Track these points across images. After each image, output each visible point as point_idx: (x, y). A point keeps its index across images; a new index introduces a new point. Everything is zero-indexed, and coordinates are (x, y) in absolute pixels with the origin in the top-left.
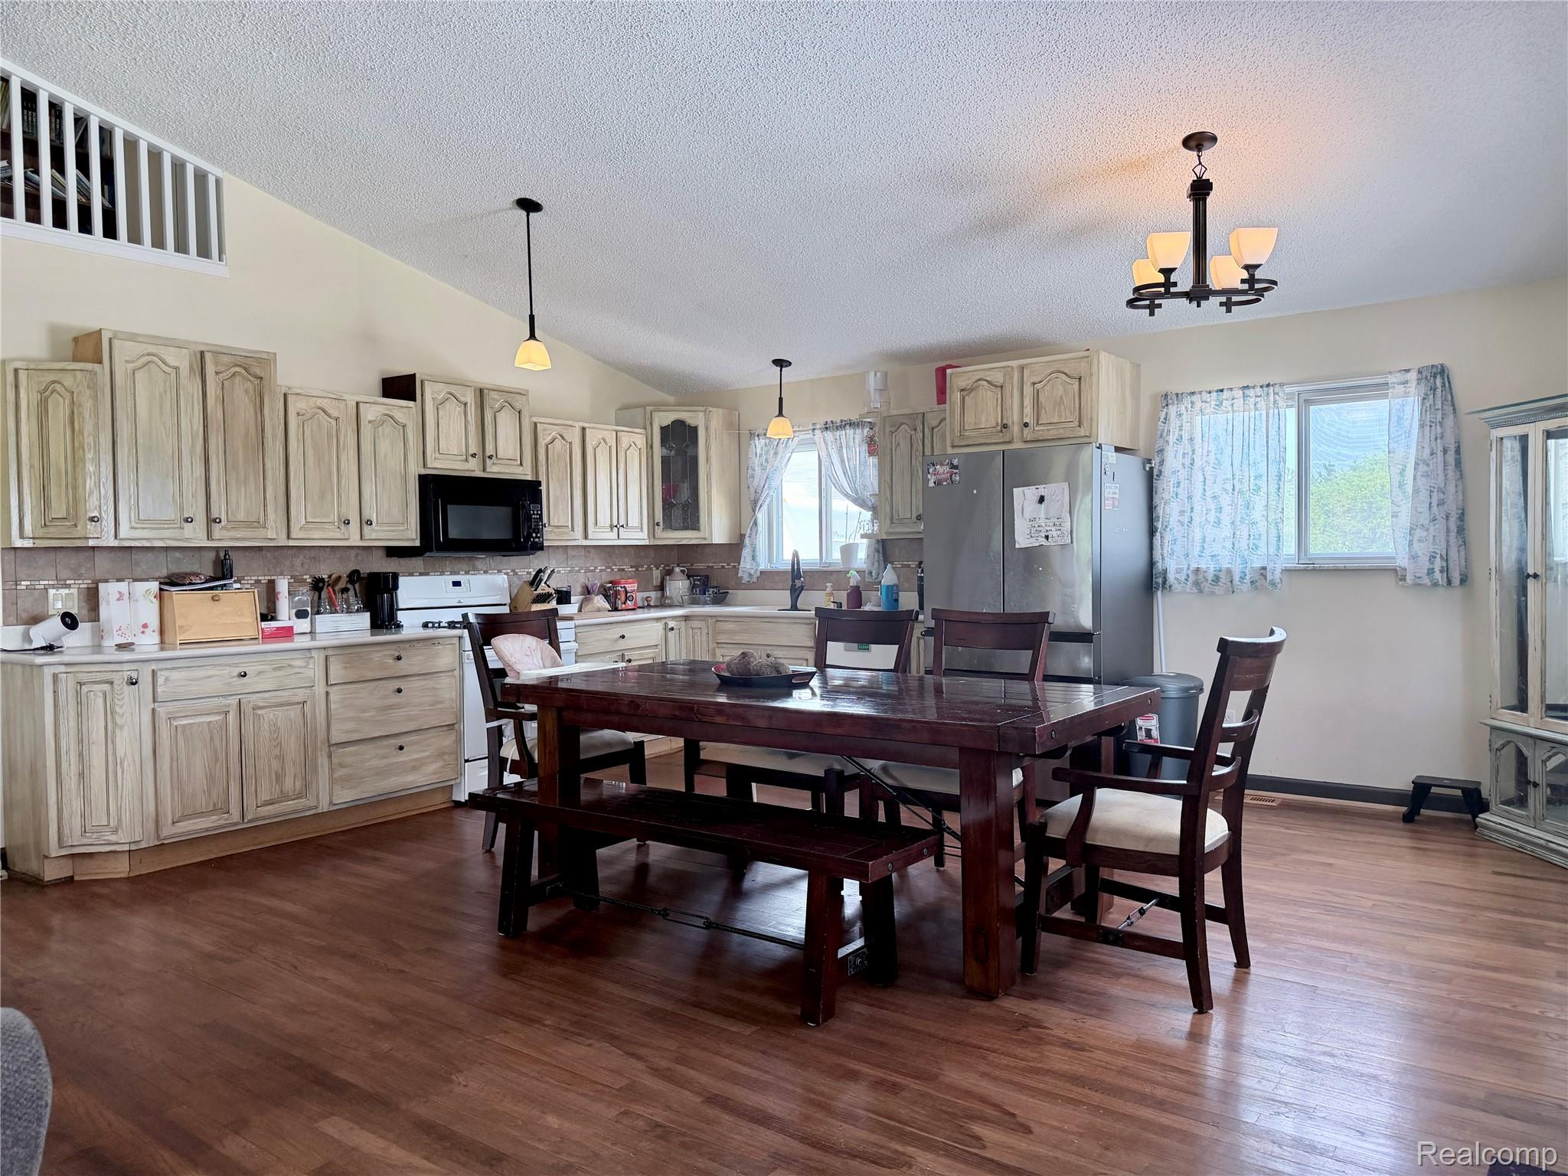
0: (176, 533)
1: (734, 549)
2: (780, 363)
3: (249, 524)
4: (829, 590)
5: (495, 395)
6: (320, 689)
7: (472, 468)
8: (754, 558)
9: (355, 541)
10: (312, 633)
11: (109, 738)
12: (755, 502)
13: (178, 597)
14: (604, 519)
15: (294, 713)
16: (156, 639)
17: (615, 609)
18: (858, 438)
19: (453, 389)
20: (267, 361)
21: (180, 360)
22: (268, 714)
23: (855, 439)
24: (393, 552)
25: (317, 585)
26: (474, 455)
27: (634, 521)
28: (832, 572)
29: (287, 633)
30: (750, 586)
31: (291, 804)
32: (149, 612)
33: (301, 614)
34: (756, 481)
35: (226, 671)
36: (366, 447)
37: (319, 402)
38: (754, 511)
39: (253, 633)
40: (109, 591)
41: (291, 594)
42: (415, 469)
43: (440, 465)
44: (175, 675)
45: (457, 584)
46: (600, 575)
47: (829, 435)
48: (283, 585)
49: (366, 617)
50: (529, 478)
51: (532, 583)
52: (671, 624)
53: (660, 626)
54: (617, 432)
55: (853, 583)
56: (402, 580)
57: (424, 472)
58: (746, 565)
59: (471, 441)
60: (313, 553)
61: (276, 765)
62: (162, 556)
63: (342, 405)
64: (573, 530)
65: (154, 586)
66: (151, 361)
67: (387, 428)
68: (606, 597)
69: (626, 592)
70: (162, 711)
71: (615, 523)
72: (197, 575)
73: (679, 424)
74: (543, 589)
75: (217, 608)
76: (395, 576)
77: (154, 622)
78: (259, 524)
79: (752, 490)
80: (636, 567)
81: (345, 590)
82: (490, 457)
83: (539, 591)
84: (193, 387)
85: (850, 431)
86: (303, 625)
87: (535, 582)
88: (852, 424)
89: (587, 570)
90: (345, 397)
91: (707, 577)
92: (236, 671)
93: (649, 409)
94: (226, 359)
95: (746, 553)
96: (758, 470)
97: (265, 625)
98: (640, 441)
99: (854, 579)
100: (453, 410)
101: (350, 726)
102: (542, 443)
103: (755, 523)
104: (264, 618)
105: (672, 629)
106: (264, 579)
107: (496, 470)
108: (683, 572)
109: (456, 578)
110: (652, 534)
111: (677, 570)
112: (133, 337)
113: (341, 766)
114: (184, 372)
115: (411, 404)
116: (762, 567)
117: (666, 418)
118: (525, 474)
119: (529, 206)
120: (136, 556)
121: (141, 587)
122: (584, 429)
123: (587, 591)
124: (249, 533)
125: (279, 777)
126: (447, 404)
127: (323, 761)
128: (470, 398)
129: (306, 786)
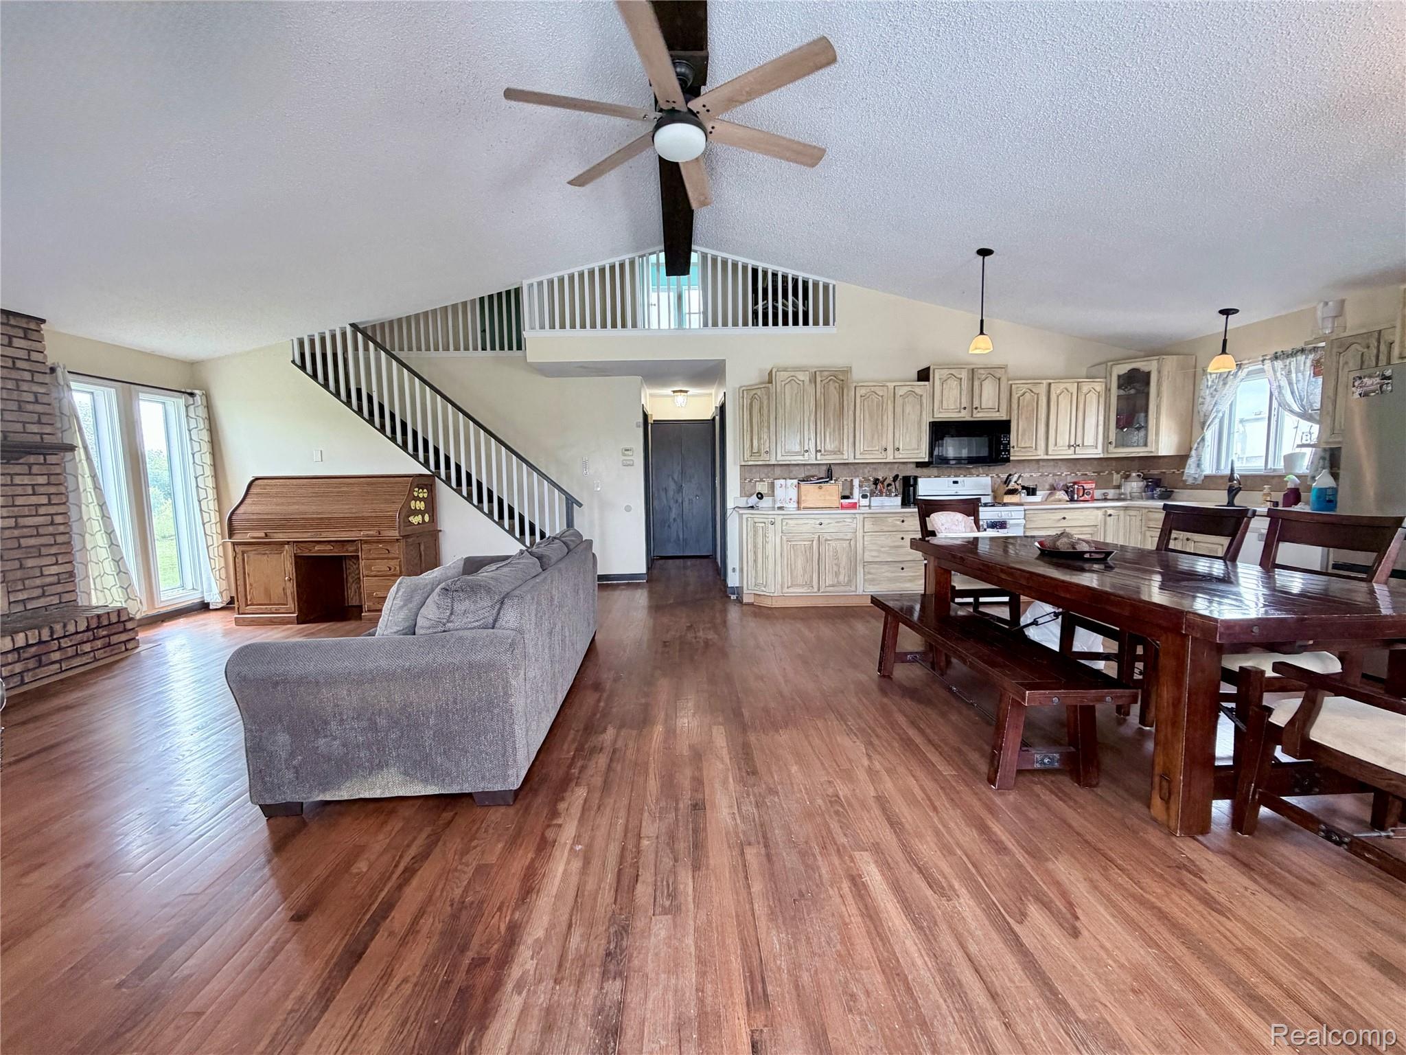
0: (801, 458)
1: (1181, 460)
2: (1226, 312)
3: (835, 453)
4: (1266, 491)
5: (982, 371)
6: (860, 534)
7: (965, 416)
8: (1199, 465)
9: (890, 459)
10: (869, 506)
11: (764, 547)
12: (1204, 424)
13: (805, 487)
14: (1064, 440)
15: (845, 544)
16: (795, 505)
17: (1072, 500)
18: (1309, 363)
19: (953, 371)
20: (847, 371)
21: (803, 377)
22: (833, 543)
23: (1304, 363)
24: (919, 465)
25: (876, 482)
26: (965, 408)
27: (1089, 440)
28: (1273, 477)
29: (854, 506)
30: (1194, 487)
31: (842, 588)
32: (793, 493)
33: (864, 496)
34: (1205, 407)
35: (812, 521)
36: (899, 410)
37: (873, 389)
38: (1203, 429)
39: (837, 505)
40: (778, 483)
41: (860, 486)
42: (927, 419)
43: (942, 416)
44: (790, 522)
45: (955, 482)
46: (1067, 477)
47: (1279, 364)
48: (856, 482)
49: (899, 499)
50: (1004, 418)
51: (1005, 483)
52: (1110, 512)
53: (1100, 513)
54: (1078, 383)
55: (1290, 485)
56: (920, 480)
57: (932, 420)
58: (1190, 470)
59: (964, 400)
60: (874, 466)
61: (835, 568)
62: (802, 468)
63: (885, 388)
64: (1036, 449)
65: (795, 481)
66: (792, 380)
67: (911, 399)
68: (1067, 492)
69: (1084, 489)
70: (784, 538)
71: (1072, 443)
72: (813, 476)
73: (1134, 372)
74: (1012, 485)
75: (821, 492)
76: (916, 478)
77: (795, 498)
78: (840, 452)
79: (1202, 414)
80: (1099, 473)
81: (889, 485)
82: (976, 408)
83: (1010, 487)
84: (811, 389)
85: (1301, 358)
86: (865, 502)
87: (1007, 482)
88: (1303, 351)
89: (1054, 475)
90: (888, 384)
91: (1160, 480)
92: (818, 522)
93: (1109, 364)
94: (826, 373)
95: (1191, 462)
96: (1208, 399)
97: (843, 501)
98: (1099, 387)
99: (1292, 481)
100: (954, 383)
101: (875, 554)
102: (1015, 397)
103: (1203, 439)
104: (844, 497)
105: (1110, 515)
106: (849, 479)
107: (980, 416)
108: (1139, 476)
109: (956, 479)
110: (1105, 450)
111: (1134, 474)
112: (785, 370)
113: (869, 573)
114: (807, 382)
115: (927, 383)
116: (1205, 473)
117: (1124, 369)
118: (1002, 416)
119: (984, 253)
120: (791, 468)
121: (789, 482)
122: (1050, 384)
123: (1053, 489)
124: (834, 457)
125: (837, 574)
126: (949, 381)
127: (860, 569)
128: (964, 375)
129: (850, 581)
